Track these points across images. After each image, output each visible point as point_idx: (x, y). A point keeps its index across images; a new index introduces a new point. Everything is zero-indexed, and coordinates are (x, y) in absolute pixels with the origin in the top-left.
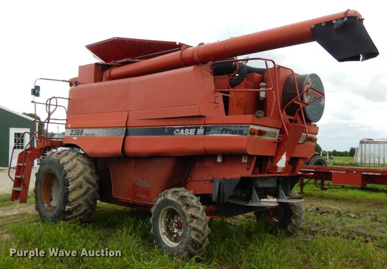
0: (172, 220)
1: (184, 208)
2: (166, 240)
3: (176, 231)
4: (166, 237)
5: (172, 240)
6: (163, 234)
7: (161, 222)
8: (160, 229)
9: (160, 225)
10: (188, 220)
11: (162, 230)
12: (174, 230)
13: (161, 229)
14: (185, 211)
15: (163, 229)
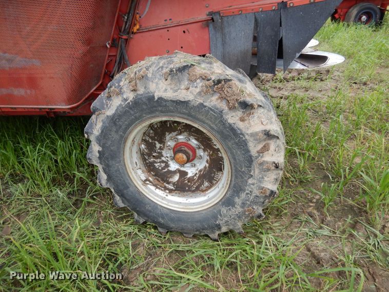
0: (158, 145)
1: (233, 118)
2: (158, 195)
3: (173, 166)
4: (153, 188)
5: (171, 191)
6: (145, 182)
7: (131, 157)
8: (133, 175)
9: (129, 166)
10: (254, 148)
11: (137, 175)
12: (167, 166)
13: (136, 173)
14: (241, 125)
15: (139, 172)
